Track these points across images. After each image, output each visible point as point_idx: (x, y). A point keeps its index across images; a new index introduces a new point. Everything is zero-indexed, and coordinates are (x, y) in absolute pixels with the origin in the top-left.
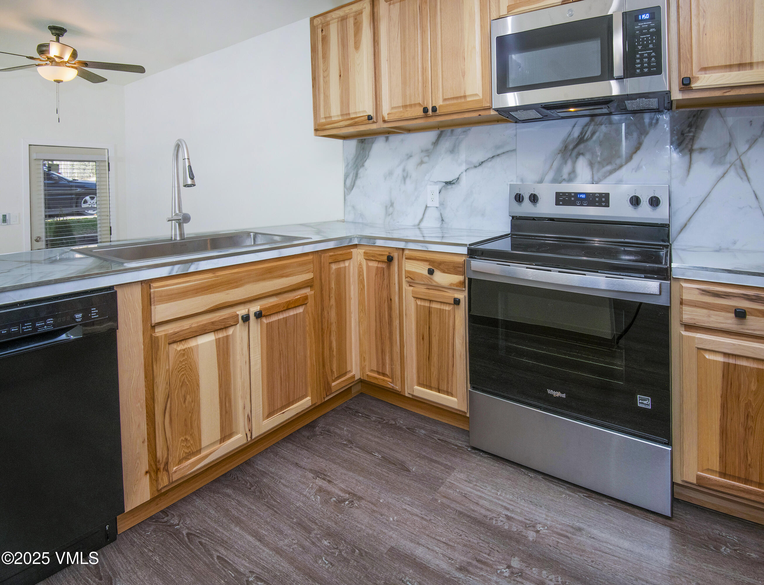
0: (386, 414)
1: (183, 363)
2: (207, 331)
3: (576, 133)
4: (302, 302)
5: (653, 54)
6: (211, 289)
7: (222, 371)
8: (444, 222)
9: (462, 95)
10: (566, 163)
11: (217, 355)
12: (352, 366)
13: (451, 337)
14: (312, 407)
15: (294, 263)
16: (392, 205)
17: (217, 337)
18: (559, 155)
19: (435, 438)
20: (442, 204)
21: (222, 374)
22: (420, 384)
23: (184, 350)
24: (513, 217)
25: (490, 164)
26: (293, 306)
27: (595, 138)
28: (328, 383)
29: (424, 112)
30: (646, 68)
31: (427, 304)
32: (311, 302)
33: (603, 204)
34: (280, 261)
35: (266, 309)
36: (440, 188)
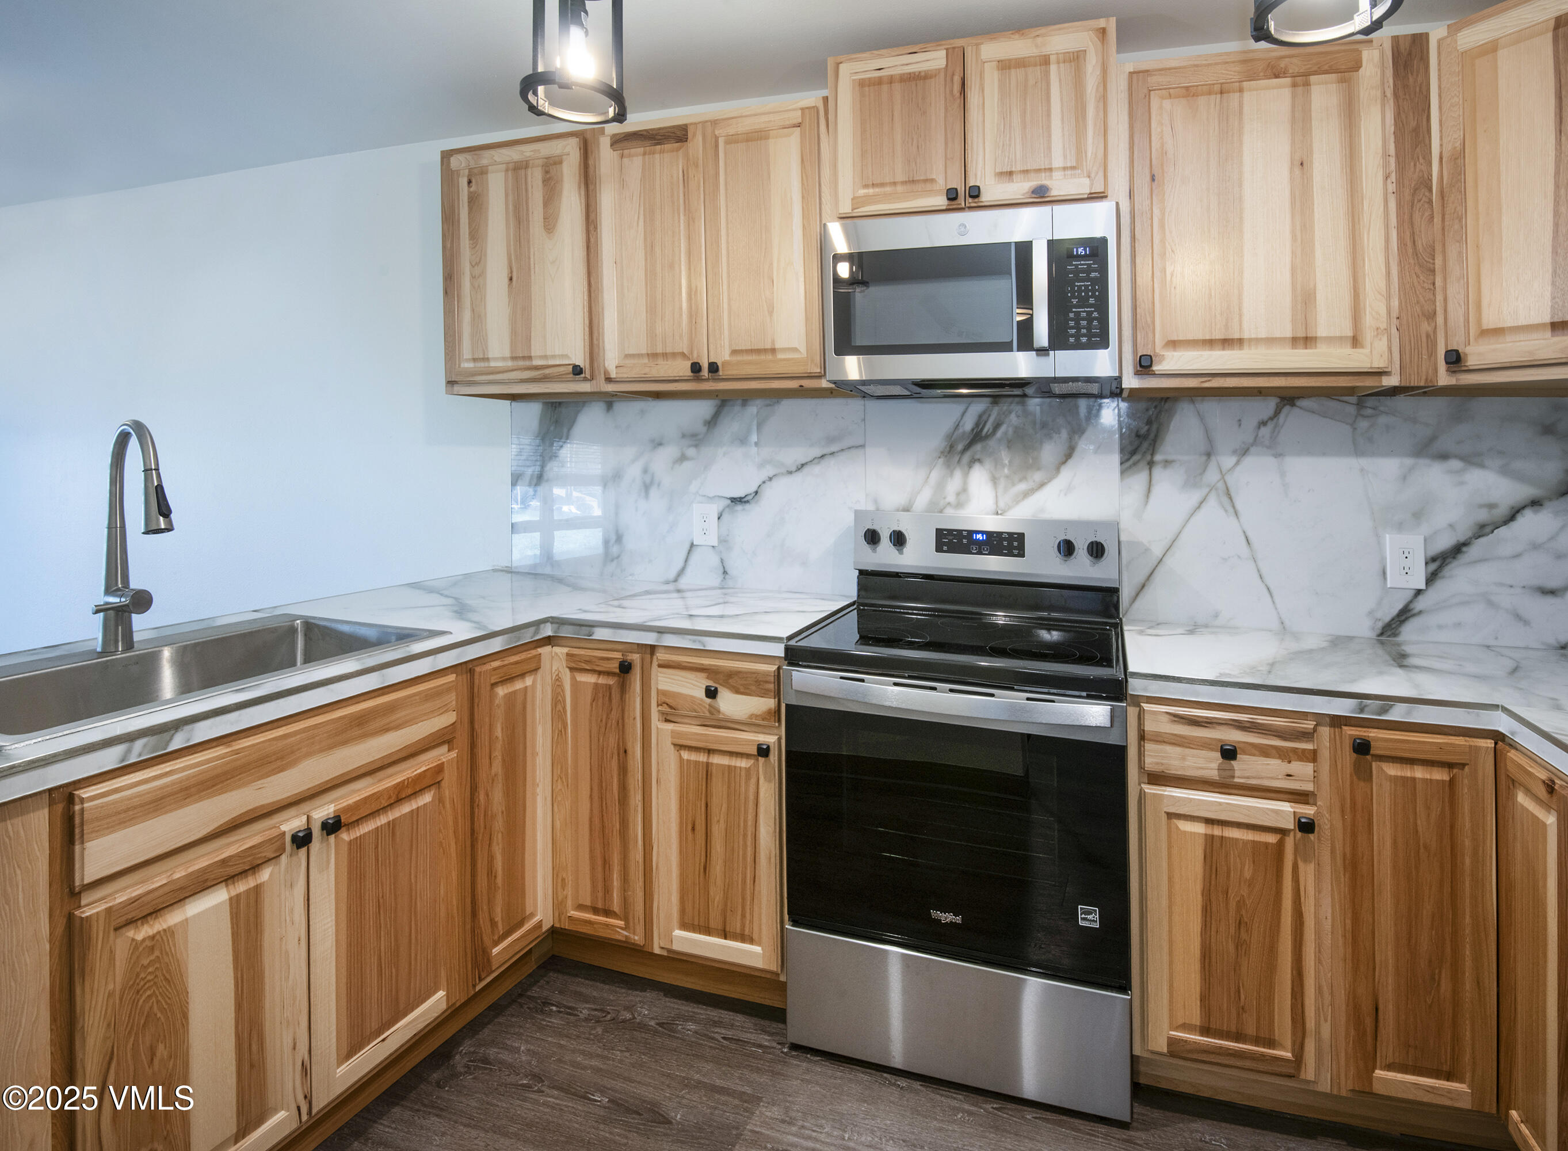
0: (611, 997)
1: (150, 970)
2: (209, 884)
3: (968, 425)
4: (432, 780)
5: (1095, 314)
6: (222, 782)
7: (242, 970)
8: (727, 576)
9: (768, 346)
10: (952, 474)
11: (233, 934)
12: (535, 899)
13: (750, 823)
14: (449, 1011)
15: (414, 695)
16: (619, 539)
17: (233, 893)
18: (941, 461)
19: (716, 1036)
20: (723, 540)
21: (242, 977)
22: (684, 926)
23: (153, 937)
24: (862, 572)
25: (816, 469)
26: (410, 791)
27: (999, 434)
28: (483, 951)
29: (692, 371)
30: (1084, 335)
31: (702, 758)
32: (449, 778)
33: (1016, 552)
34: (383, 694)
35: (348, 809)
36: (721, 509)
